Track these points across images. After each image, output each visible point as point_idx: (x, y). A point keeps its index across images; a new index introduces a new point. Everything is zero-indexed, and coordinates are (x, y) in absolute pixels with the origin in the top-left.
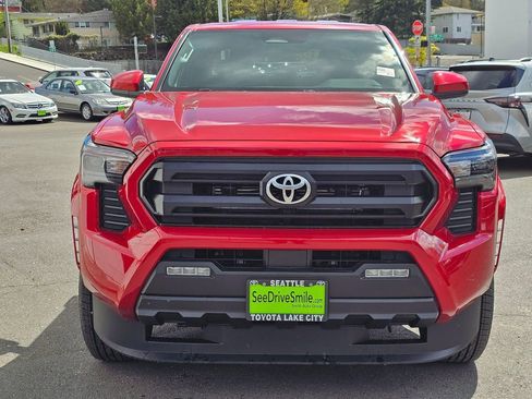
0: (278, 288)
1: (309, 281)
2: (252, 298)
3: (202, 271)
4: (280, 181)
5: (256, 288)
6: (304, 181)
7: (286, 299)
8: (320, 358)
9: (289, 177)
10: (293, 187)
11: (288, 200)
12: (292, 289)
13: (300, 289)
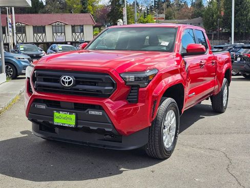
0: (62, 114)
1: (71, 113)
2: (55, 117)
3: (43, 107)
4: (64, 78)
5: (56, 114)
6: (71, 79)
7: (64, 118)
8: (86, 143)
9: (67, 77)
10: (68, 81)
11: (67, 85)
12: (66, 115)
13: (68, 115)
